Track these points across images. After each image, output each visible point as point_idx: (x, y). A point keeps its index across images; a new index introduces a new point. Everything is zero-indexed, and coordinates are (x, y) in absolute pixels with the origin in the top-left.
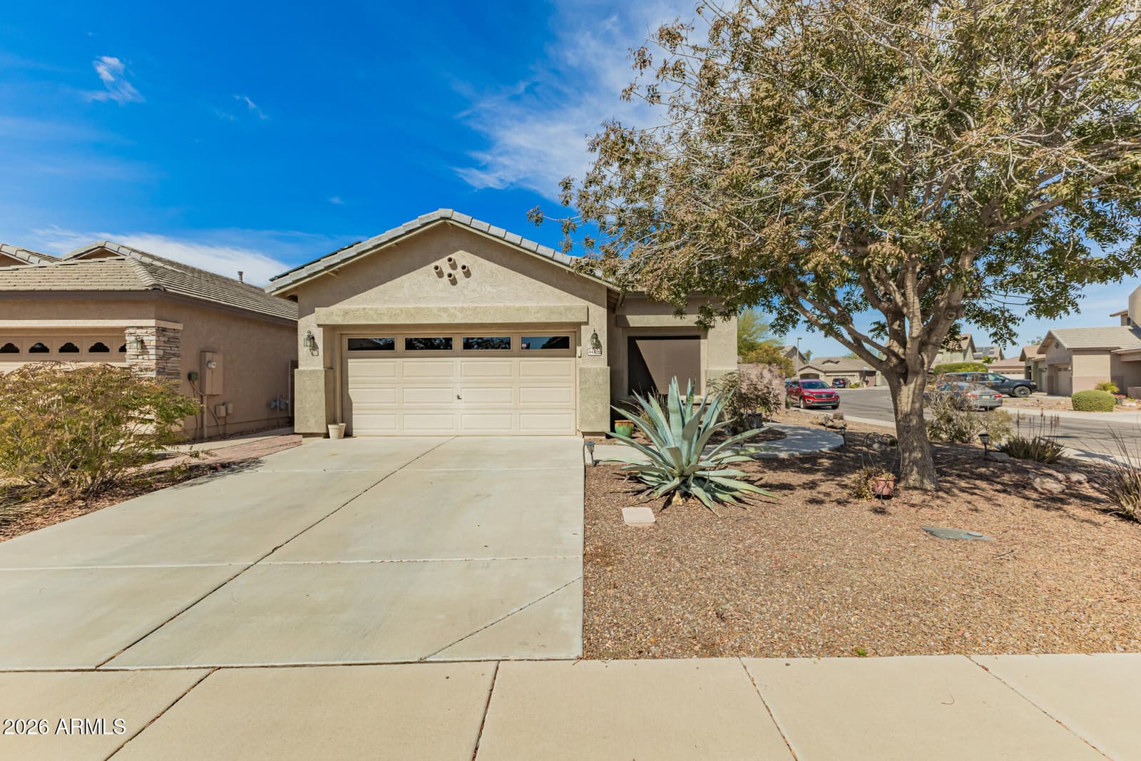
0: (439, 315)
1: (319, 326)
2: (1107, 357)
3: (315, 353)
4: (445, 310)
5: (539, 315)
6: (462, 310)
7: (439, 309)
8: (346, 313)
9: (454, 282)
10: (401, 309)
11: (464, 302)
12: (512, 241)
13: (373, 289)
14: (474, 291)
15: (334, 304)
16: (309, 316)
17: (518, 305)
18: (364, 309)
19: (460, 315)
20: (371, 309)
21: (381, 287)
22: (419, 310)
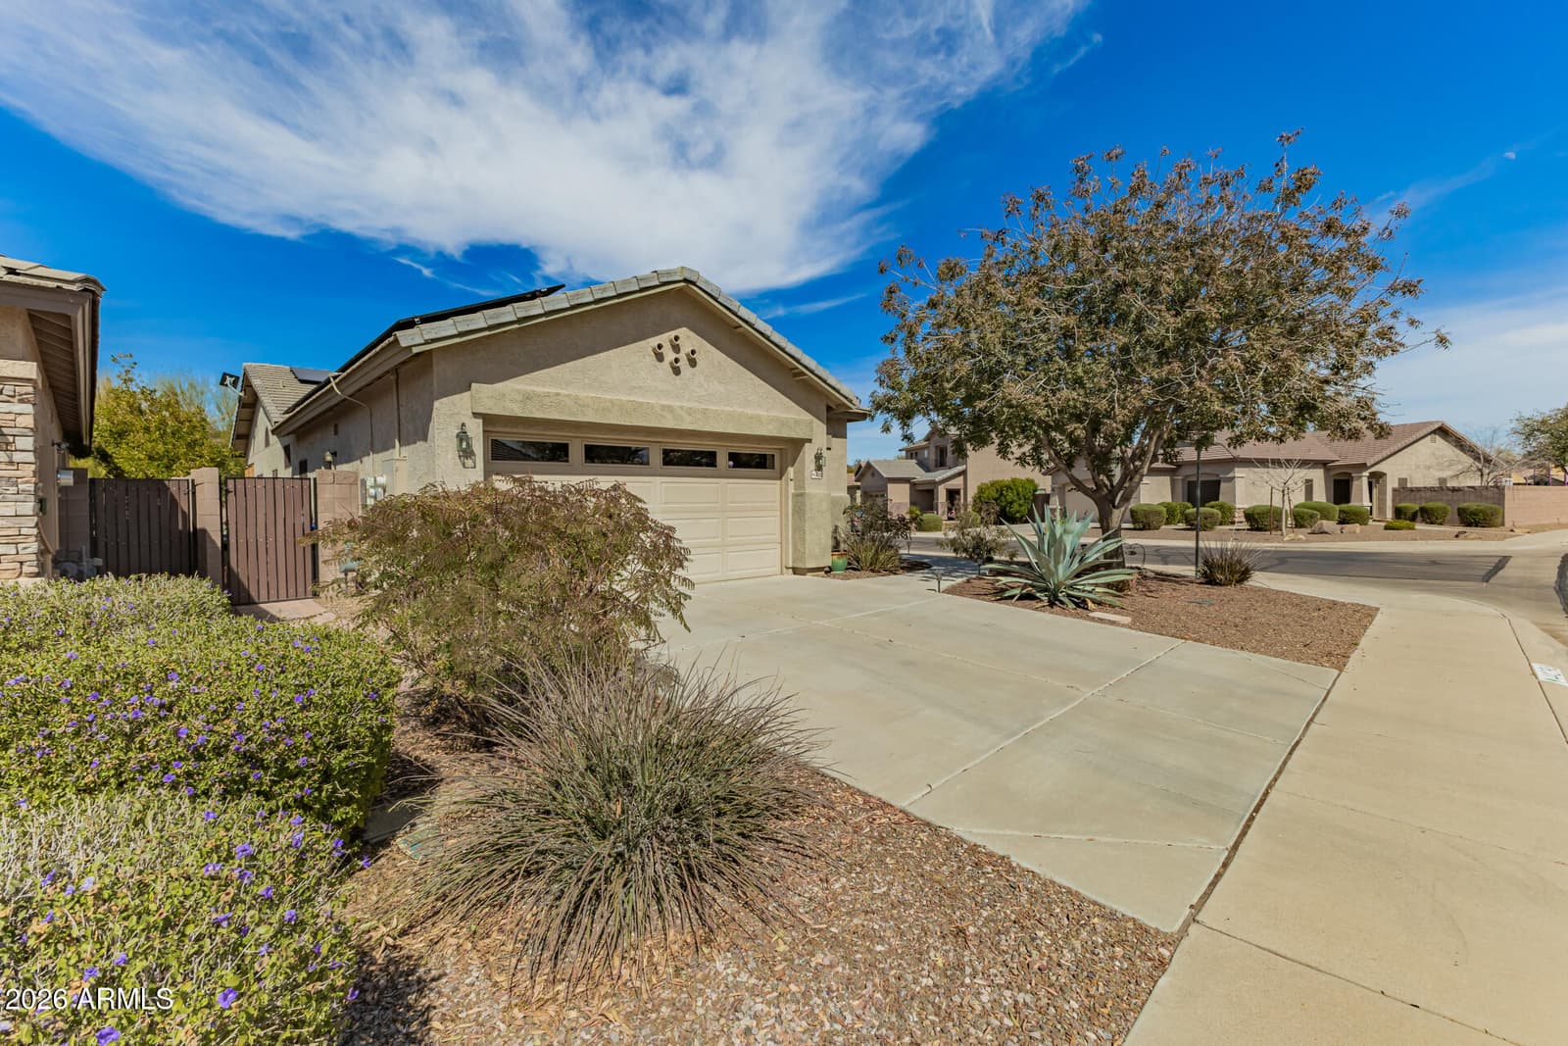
0: (662, 416)
1: (476, 415)
2: (907, 486)
3: (469, 462)
4: (670, 409)
5: (771, 427)
6: (690, 411)
7: (663, 407)
8: (528, 397)
9: (677, 371)
10: (611, 401)
11: (689, 401)
12: (762, 330)
13: (568, 364)
14: (701, 386)
15: (503, 380)
16: (458, 396)
17: (749, 411)
18: (558, 394)
19: (688, 419)
20: (568, 396)
21: (579, 362)
22: (637, 406)
